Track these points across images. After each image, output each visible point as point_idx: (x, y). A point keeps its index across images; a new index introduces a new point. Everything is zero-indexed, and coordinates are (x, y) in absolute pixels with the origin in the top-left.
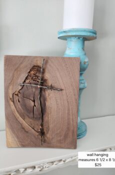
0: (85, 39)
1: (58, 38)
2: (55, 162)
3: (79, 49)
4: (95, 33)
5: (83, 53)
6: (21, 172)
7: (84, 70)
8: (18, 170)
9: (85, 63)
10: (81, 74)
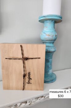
0: (56, 21)
1: (39, 21)
2: (39, 98)
3: (52, 27)
5: (54, 30)
6: (18, 106)
7: (55, 40)
8: (16, 105)
9: (56, 36)
10: (53, 43)
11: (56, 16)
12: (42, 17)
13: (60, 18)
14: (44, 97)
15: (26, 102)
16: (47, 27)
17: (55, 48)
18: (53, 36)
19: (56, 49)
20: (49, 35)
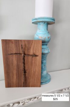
0: (48, 23)
1: (32, 23)
2: (32, 98)
3: (45, 30)
4: (54, 20)
5: (47, 32)
6: (11, 106)
7: (48, 42)
8: (9, 105)
9: (48, 38)
10: (46, 45)
11: (48, 18)
12: (34, 19)
14: (38, 98)
15: (19, 103)
16: (40, 29)
17: (48, 50)
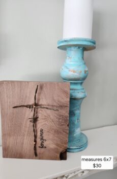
1: (58, 47)
2: (57, 178)
3: (79, 58)
4: (94, 43)
5: (83, 62)
7: (84, 79)
9: (85, 72)
10: (81, 83)
11: (85, 40)
12: (62, 42)
13: (92, 44)
14: (66, 177)
16: (71, 58)
17: (84, 92)
18: (81, 72)
19: (86, 94)
20: (74, 72)
